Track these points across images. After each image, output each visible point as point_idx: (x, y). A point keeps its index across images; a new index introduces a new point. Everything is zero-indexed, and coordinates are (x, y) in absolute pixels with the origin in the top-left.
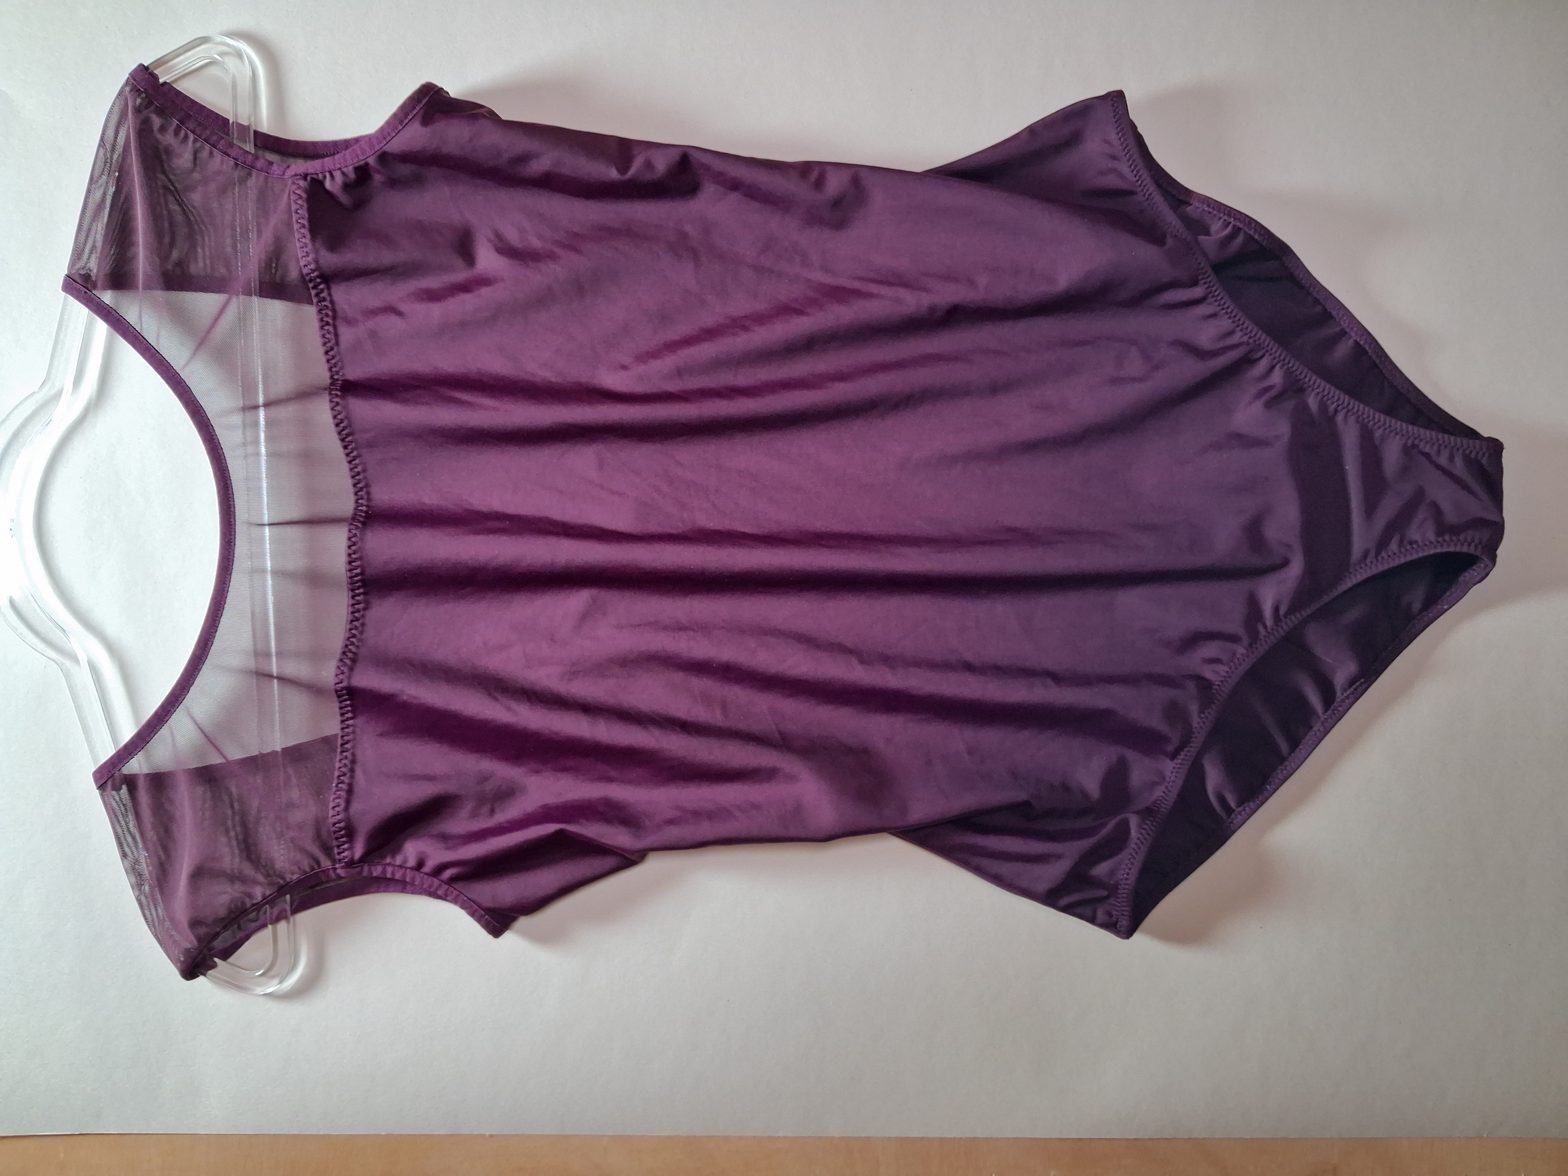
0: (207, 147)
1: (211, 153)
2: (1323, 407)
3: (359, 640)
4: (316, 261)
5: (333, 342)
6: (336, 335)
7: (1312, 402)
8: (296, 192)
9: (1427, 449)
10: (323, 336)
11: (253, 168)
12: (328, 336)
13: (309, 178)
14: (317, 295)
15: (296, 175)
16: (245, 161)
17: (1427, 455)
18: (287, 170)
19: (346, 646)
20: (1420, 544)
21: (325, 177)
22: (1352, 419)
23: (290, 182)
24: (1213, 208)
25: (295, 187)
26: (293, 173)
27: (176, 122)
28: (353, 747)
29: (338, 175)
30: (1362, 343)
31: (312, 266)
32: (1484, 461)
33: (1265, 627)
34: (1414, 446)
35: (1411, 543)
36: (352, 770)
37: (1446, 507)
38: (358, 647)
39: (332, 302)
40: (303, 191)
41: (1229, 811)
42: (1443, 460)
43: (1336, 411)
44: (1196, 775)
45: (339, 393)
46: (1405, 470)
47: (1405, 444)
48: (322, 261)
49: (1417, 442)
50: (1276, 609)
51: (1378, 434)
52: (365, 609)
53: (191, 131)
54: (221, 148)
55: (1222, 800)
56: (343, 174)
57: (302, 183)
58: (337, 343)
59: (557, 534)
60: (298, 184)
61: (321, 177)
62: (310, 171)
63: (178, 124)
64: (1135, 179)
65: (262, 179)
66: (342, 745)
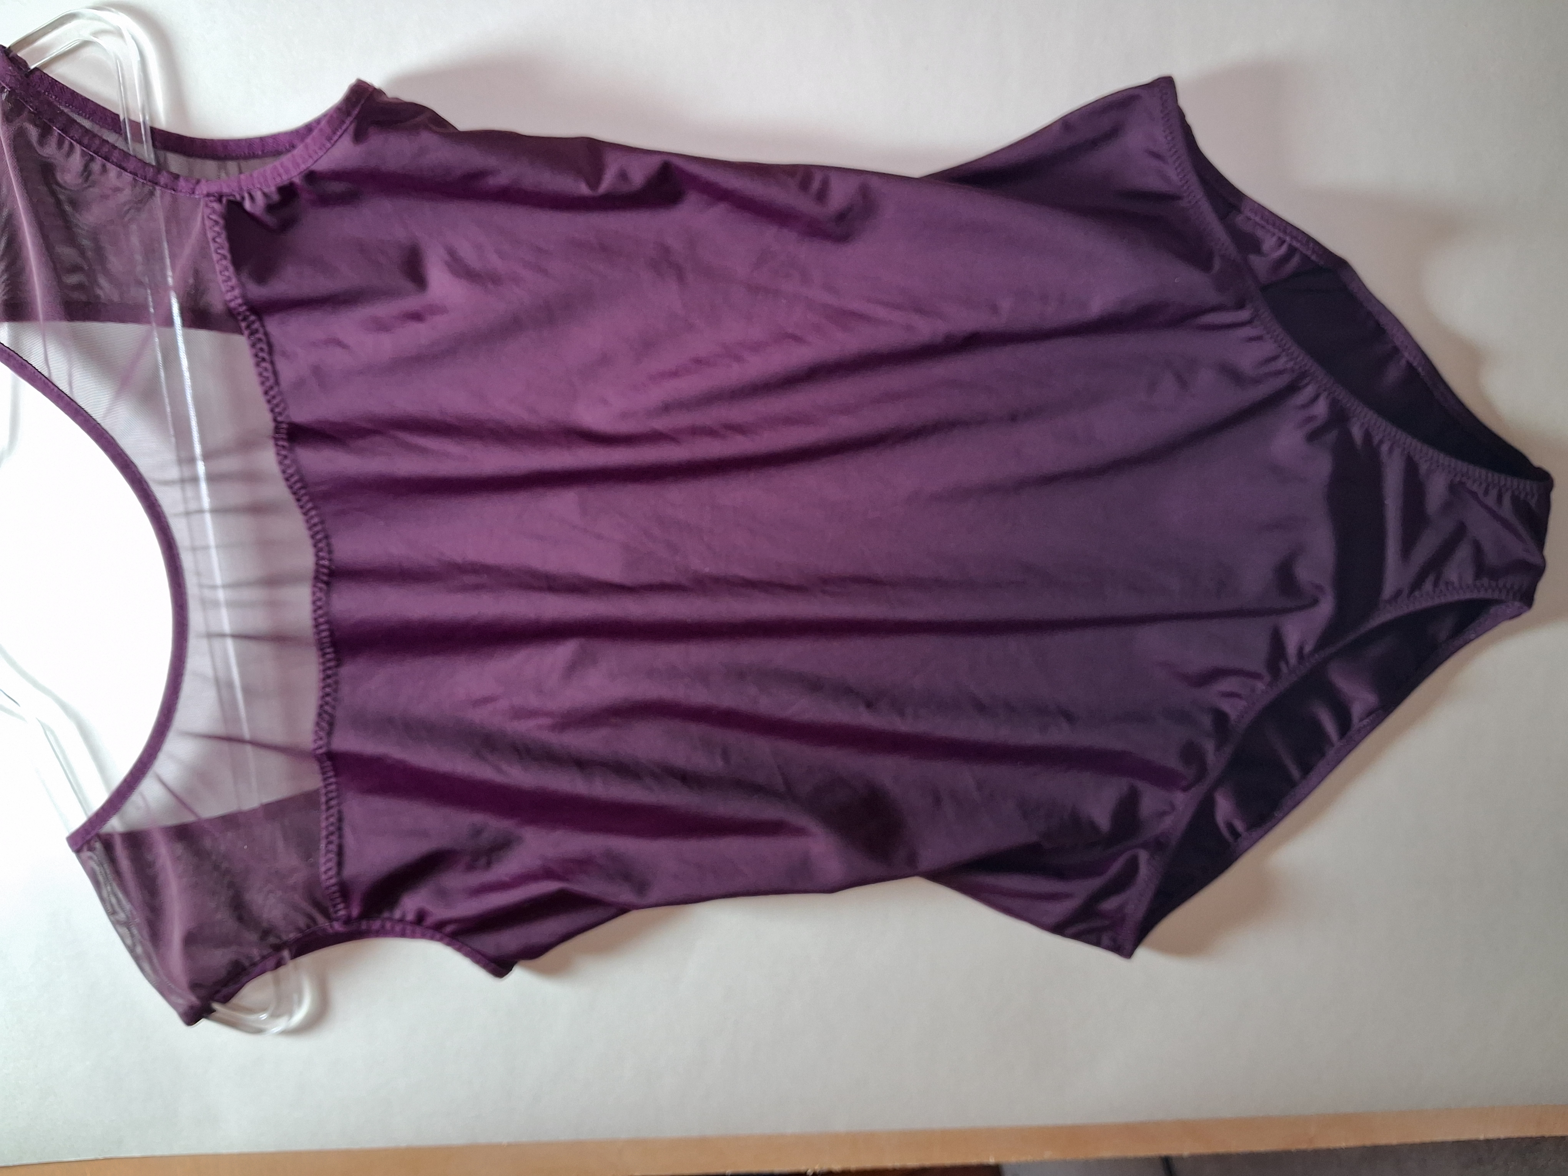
0: (99, 160)
1: (104, 166)
2: (1368, 437)
3: (335, 699)
4: (244, 296)
5: (272, 381)
6: (275, 373)
7: (1357, 433)
8: (211, 216)
9: (1475, 488)
10: (260, 374)
11: (156, 184)
12: (265, 374)
13: (224, 200)
14: (248, 327)
15: (208, 195)
16: (145, 177)
17: (1474, 494)
18: (198, 187)
19: (321, 706)
20: (1456, 584)
21: (243, 198)
22: (1397, 452)
23: (202, 203)
24: (1268, 222)
25: (208, 211)
26: (205, 192)
27: (56, 131)
28: (339, 804)
29: (259, 196)
30: (1415, 364)
31: (240, 301)
32: (1533, 502)
33: (1287, 663)
34: (1461, 483)
35: (1447, 583)
36: (340, 829)
37: (1488, 546)
38: (334, 708)
39: (266, 334)
40: (219, 216)
41: (1236, 835)
42: (1490, 501)
43: (1381, 442)
44: (1206, 807)
45: (285, 444)
46: (1447, 507)
47: (1452, 481)
48: (250, 295)
49: (1464, 479)
50: (1301, 650)
51: (1423, 467)
52: (337, 666)
53: (76, 141)
54: (115, 160)
55: (1231, 827)
56: (265, 195)
57: (216, 206)
58: (277, 382)
59: (540, 589)
60: (213, 208)
61: (238, 198)
62: (225, 190)
63: (58, 133)
64: (1180, 184)
65: (168, 198)
66: (327, 802)
